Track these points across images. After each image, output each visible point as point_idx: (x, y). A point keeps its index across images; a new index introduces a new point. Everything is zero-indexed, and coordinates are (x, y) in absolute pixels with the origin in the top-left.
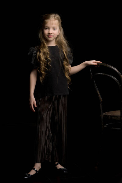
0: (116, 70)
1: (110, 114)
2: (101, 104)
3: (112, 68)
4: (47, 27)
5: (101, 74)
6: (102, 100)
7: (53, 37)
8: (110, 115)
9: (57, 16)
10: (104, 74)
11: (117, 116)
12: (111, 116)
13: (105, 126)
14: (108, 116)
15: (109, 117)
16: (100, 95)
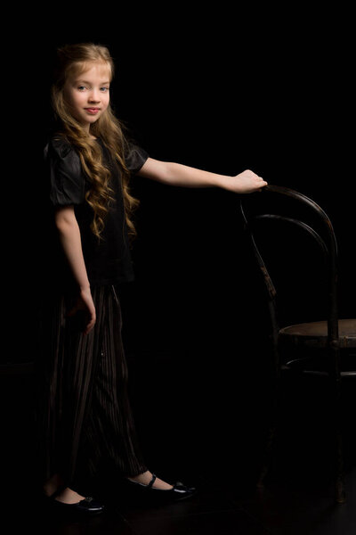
0: (313, 204)
1: (299, 330)
2: (271, 305)
3: (301, 200)
4: (87, 83)
5: (272, 216)
6: (274, 292)
7: (100, 112)
8: (298, 333)
9: (103, 50)
10: (278, 217)
11: (318, 338)
12: (300, 338)
13: (284, 368)
14: (294, 336)
15: (296, 339)
16: (268, 278)
